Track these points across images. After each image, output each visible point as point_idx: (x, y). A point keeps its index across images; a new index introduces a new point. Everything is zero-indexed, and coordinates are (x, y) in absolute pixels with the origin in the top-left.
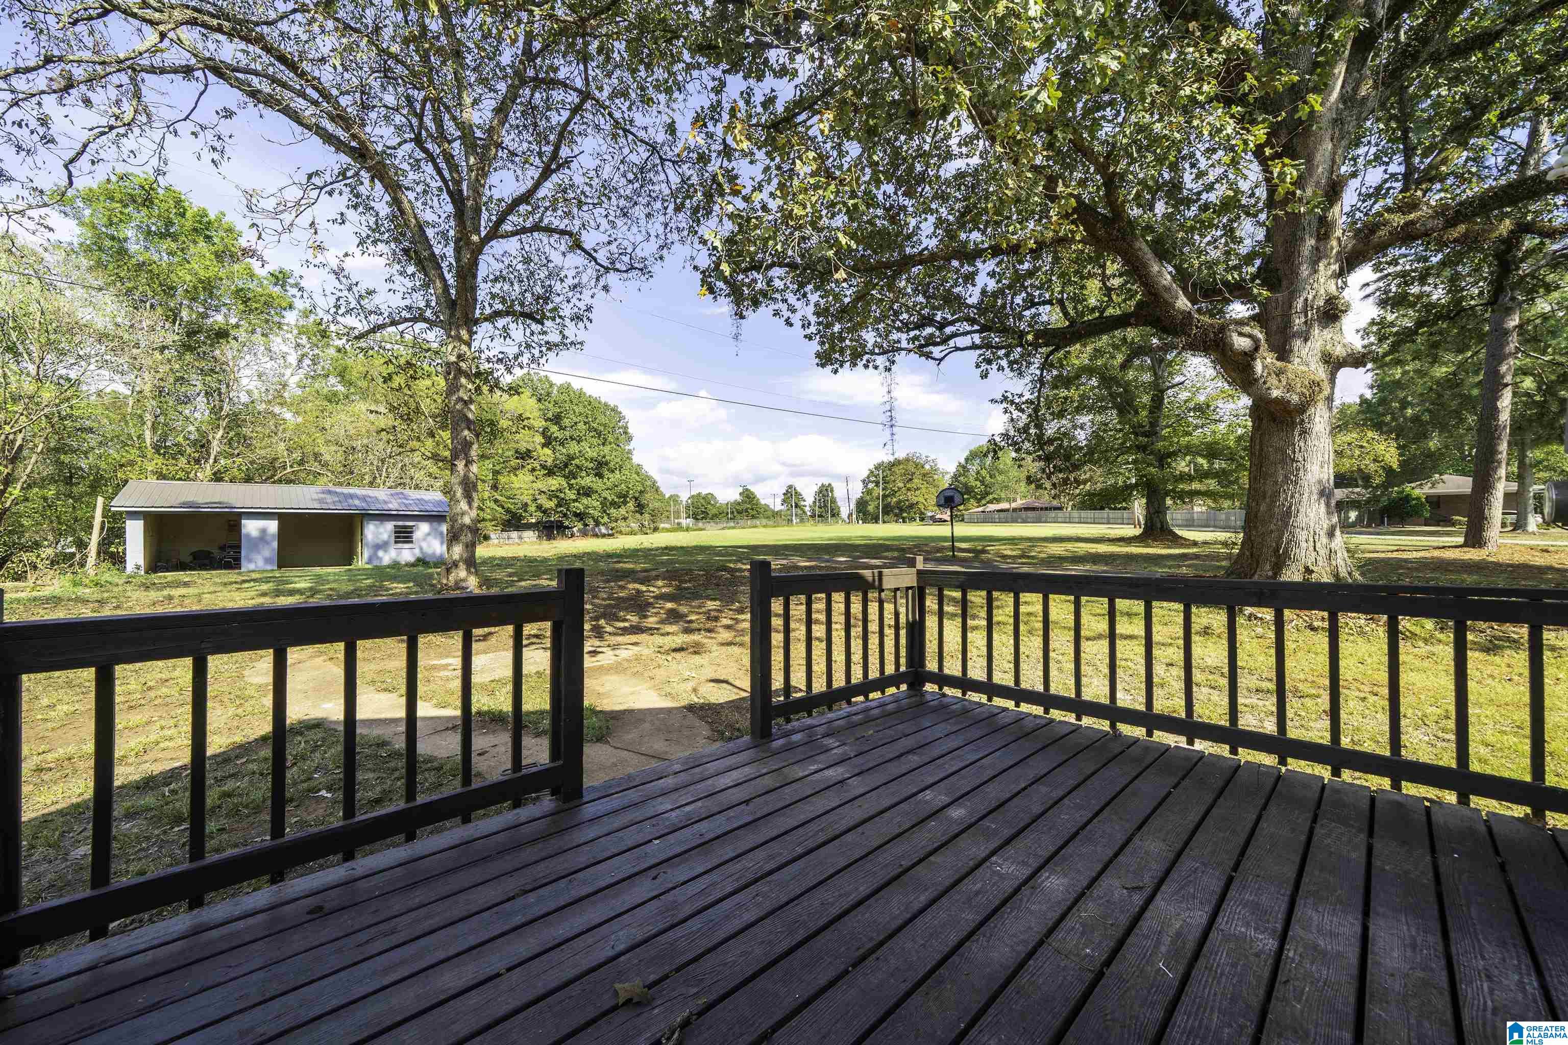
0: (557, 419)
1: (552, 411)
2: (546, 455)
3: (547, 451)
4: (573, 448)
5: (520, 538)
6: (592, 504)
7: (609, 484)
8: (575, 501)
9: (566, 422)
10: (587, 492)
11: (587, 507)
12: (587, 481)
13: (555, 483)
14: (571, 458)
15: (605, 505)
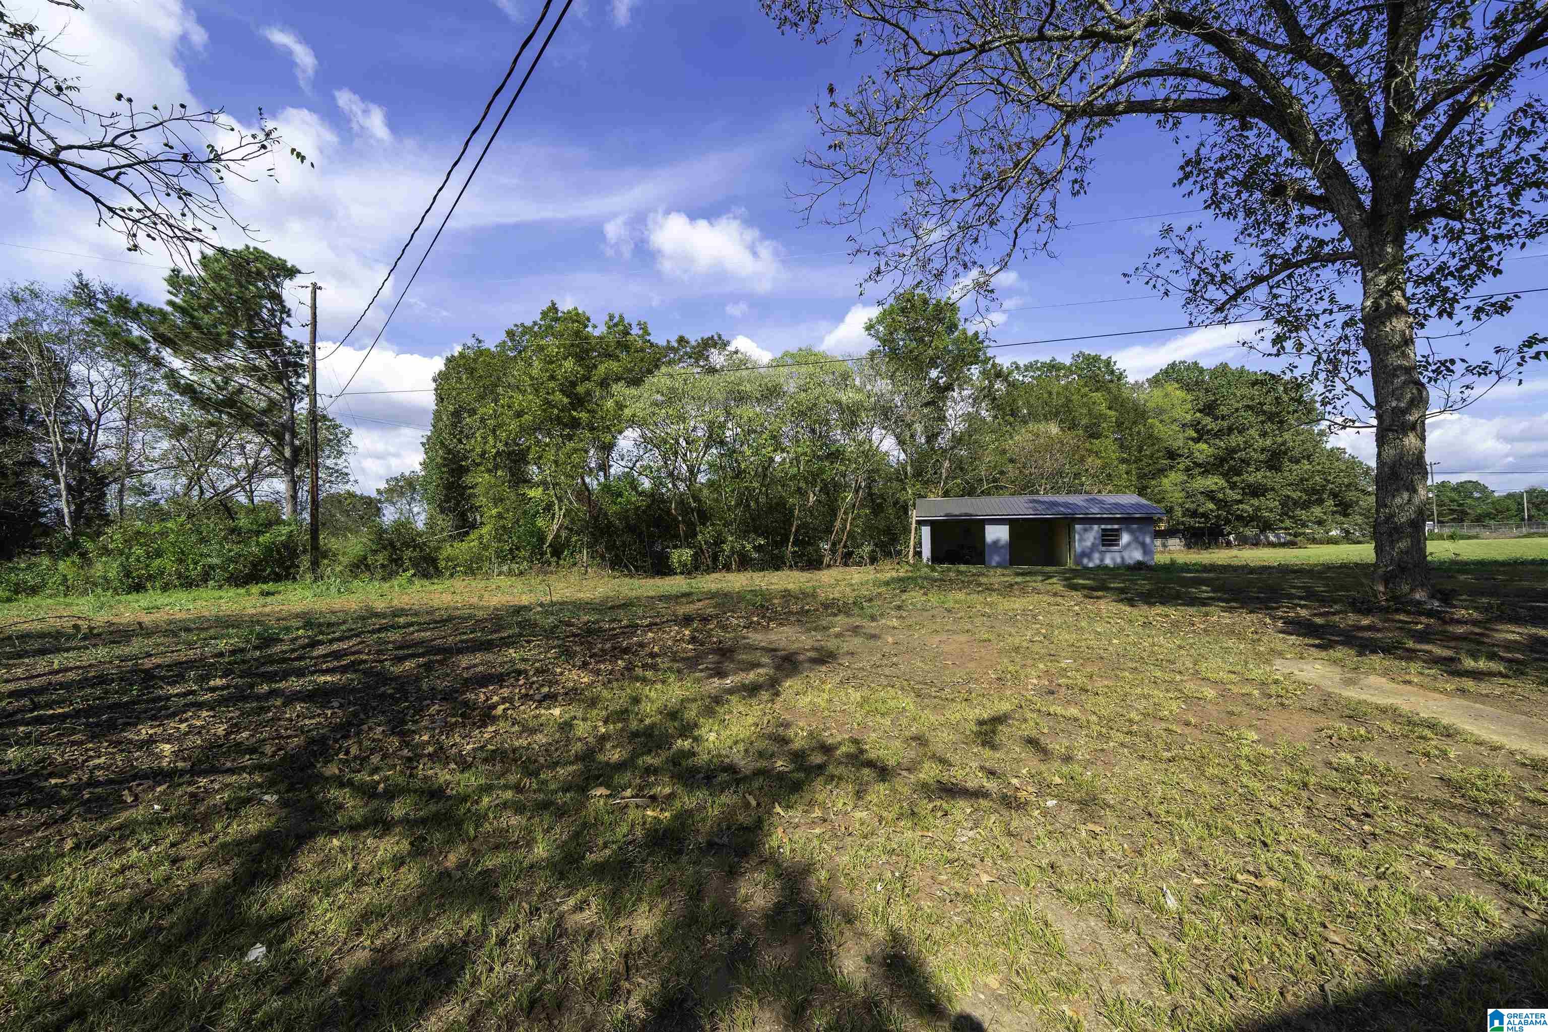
0: (1209, 409)
1: (1204, 399)
2: (1203, 450)
3: (1203, 446)
4: (1235, 440)
5: (1164, 546)
6: (1269, 505)
7: (1293, 478)
8: (1240, 502)
9: (1223, 410)
10: (1256, 491)
11: (1258, 509)
12: (1255, 477)
13: (1213, 482)
14: (1234, 451)
15: (1288, 505)
